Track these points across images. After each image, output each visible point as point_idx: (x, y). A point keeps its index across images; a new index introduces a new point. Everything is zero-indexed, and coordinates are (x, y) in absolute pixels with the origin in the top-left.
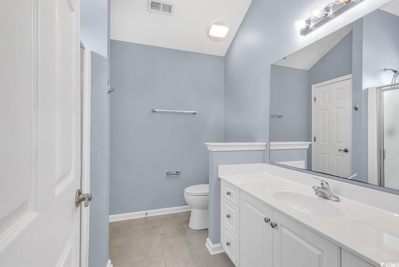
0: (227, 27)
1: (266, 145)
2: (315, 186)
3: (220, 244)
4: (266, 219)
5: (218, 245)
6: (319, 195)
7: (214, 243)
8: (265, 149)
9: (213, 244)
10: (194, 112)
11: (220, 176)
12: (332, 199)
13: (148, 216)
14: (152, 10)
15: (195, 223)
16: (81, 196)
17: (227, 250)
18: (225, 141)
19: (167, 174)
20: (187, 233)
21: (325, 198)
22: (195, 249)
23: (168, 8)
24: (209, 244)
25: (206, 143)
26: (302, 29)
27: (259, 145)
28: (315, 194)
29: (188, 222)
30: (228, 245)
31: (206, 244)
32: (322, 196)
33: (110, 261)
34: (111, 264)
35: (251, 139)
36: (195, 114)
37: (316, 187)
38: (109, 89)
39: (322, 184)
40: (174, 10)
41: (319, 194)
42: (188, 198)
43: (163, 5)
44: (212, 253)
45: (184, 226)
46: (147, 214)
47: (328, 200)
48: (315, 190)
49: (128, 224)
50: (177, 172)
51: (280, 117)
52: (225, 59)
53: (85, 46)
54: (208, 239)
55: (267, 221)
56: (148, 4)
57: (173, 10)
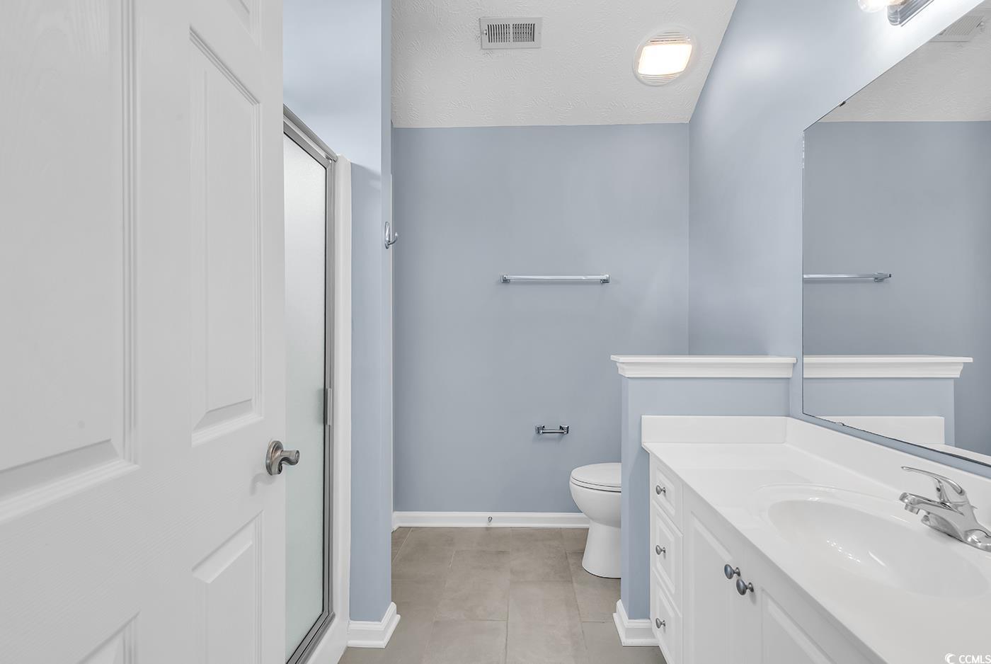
0: (689, 43)
1: (794, 364)
2: (908, 492)
3: (648, 620)
4: (729, 569)
5: (640, 623)
6: (932, 524)
7: (632, 616)
8: (790, 376)
9: (629, 618)
10: (604, 277)
11: (648, 445)
12: (973, 541)
13: (493, 525)
14: (492, 45)
15: (596, 560)
16: (279, 453)
17: (660, 639)
18: (691, 353)
19: (538, 430)
20: (574, 579)
21: (952, 535)
22: (584, 622)
23: (526, 32)
24: (621, 617)
25: (613, 358)
26: (891, 7)
27: (775, 364)
28: (922, 521)
29: (581, 553)
30: (659, 628)
31: (614, 614)
32: (942, 528)
33: (393, 607)
34: (397, 613)
35: (752, 345)
36: (605, 281)
37: (910, 498)
38: (387, 239)
39: (939, 490)
40: (542, 33)
41: (933, 522)
42: (579, 494)
43: (515, 26)
44: (626, 641)
45: (571, 561)
46: (490, 519)
47: (961, 543)
48: (907, 505)
49: (448, 537)
50: (561, 427)
51: (879, 279)
52: (691, 130)
53: (337, 155)
54: (620, 604)
55: (730, 572)
56: (482, 33)
57: (540, 33)
